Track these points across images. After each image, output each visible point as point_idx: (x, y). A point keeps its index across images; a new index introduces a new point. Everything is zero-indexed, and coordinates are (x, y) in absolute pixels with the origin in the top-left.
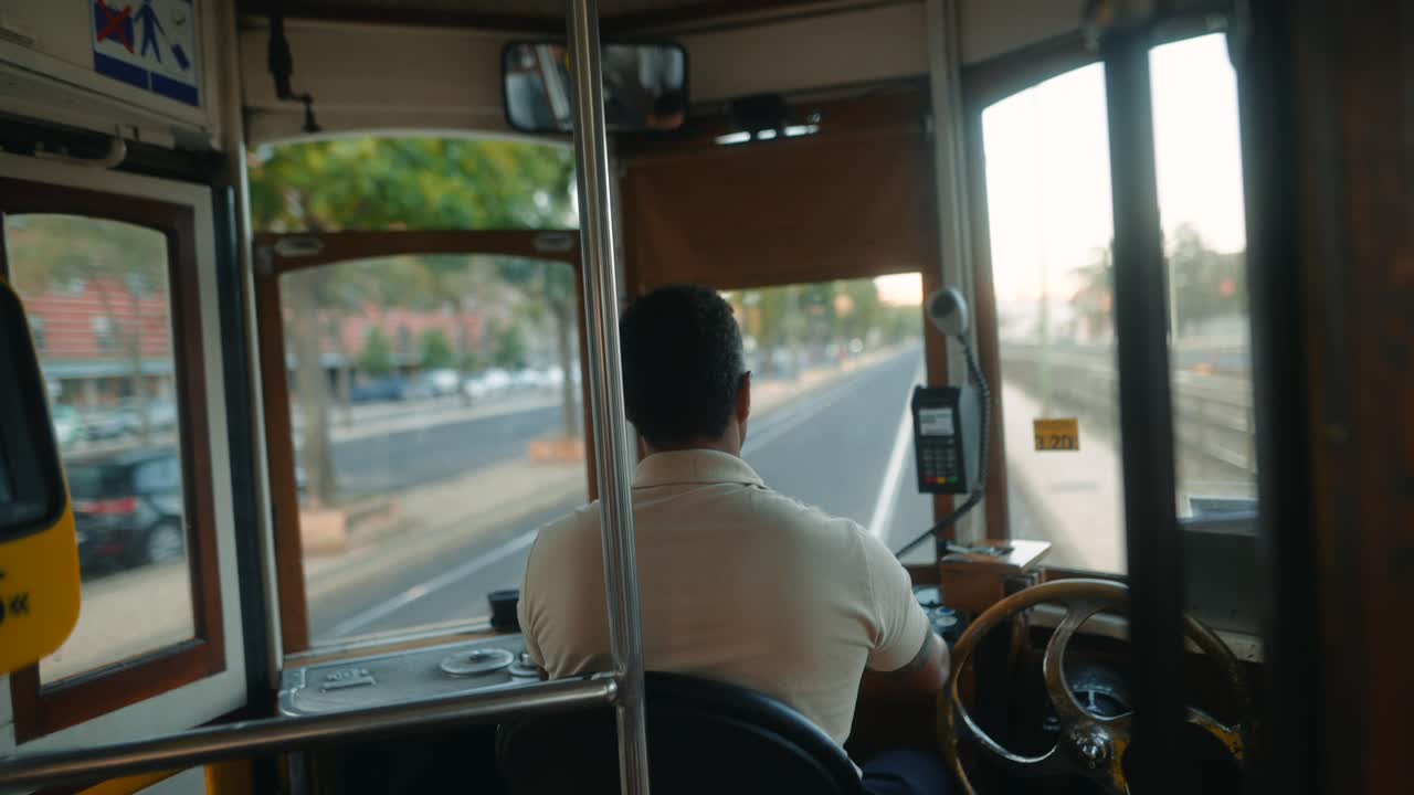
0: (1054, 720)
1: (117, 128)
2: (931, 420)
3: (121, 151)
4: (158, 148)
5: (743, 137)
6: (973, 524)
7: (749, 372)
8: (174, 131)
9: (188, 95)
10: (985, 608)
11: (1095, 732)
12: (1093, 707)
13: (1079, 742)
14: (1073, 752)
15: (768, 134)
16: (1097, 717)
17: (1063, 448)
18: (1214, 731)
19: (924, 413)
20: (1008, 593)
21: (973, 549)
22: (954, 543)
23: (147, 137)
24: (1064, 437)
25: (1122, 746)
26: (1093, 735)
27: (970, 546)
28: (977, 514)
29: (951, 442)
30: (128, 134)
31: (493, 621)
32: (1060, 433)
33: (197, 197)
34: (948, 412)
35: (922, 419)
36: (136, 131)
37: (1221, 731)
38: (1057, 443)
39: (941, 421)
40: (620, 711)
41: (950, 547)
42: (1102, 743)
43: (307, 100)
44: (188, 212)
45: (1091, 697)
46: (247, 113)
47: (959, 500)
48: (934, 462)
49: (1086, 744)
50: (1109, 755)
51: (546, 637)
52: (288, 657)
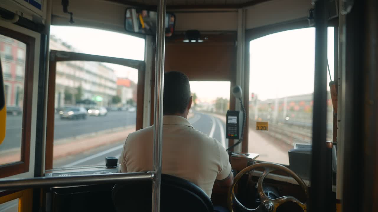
0: (259, 200)
1: (17, 12)
2: (231, 119)
3: (17, 19)
4: (28, 20)
5: (187, 41)
6: (239, 148)
7: (192, 97)
8: (33, 16)
9: (38, 6)
10: (242, 169)
11: (270, 203)
12: (269, 196)
13: (265, 205)
14: (264, 208)
15: (194, 41)
16: (271, 199)
17: (264, 130)
18: (299, 204)
19: (229, 117)
20: (248, 166)
21: (239, 154)
22: (234, 153)
23: (25, 16)
24: (264, 127)
25: (276, 207)
26: (269, 203)
27: (238, 154)
28: (240, 145)
29: (236, 125)
30: (20, 14)
31: (107, 165)
32: (263, 126)
33: (37, 36)
34: (236, 117)
35: (229, 119)
36: (22, 14)
37: (301, 204)
38: (262, 128)
39: (233, 120)
40: (154, 182)
41: (233, 154)
42: (271, 205)
43: (71, 14)
44: (33, 39)
45: (268, 194)
46: (53, 16)
47: (236, 141)
48: (231, 130)
49: (267, 206)
50: (273, 209)
51: (129, 165)
52: (46, 170)
